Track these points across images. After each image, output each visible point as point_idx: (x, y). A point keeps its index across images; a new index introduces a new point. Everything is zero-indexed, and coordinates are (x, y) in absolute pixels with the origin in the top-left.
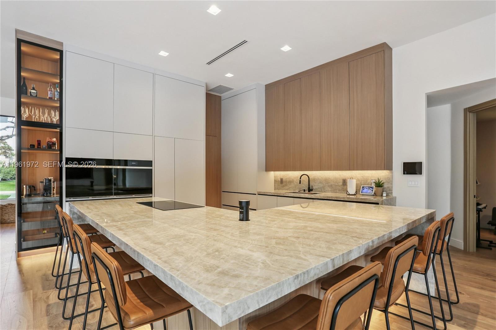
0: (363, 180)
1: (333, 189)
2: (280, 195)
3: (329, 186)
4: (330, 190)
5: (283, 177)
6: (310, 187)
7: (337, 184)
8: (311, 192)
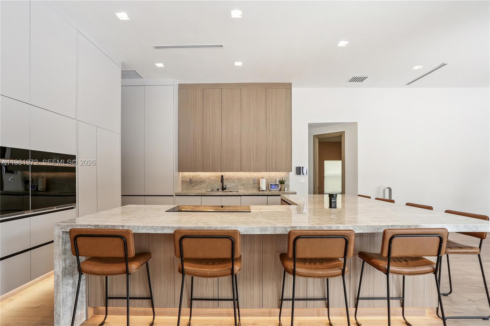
0: (270, 179)
1: (245, 187)
2: (205, 195)
3: (241, 185)
4: (242, 188)
5: (192, 177)
6: (224, 186)
7: (248, 183)
8: (225, 191)
